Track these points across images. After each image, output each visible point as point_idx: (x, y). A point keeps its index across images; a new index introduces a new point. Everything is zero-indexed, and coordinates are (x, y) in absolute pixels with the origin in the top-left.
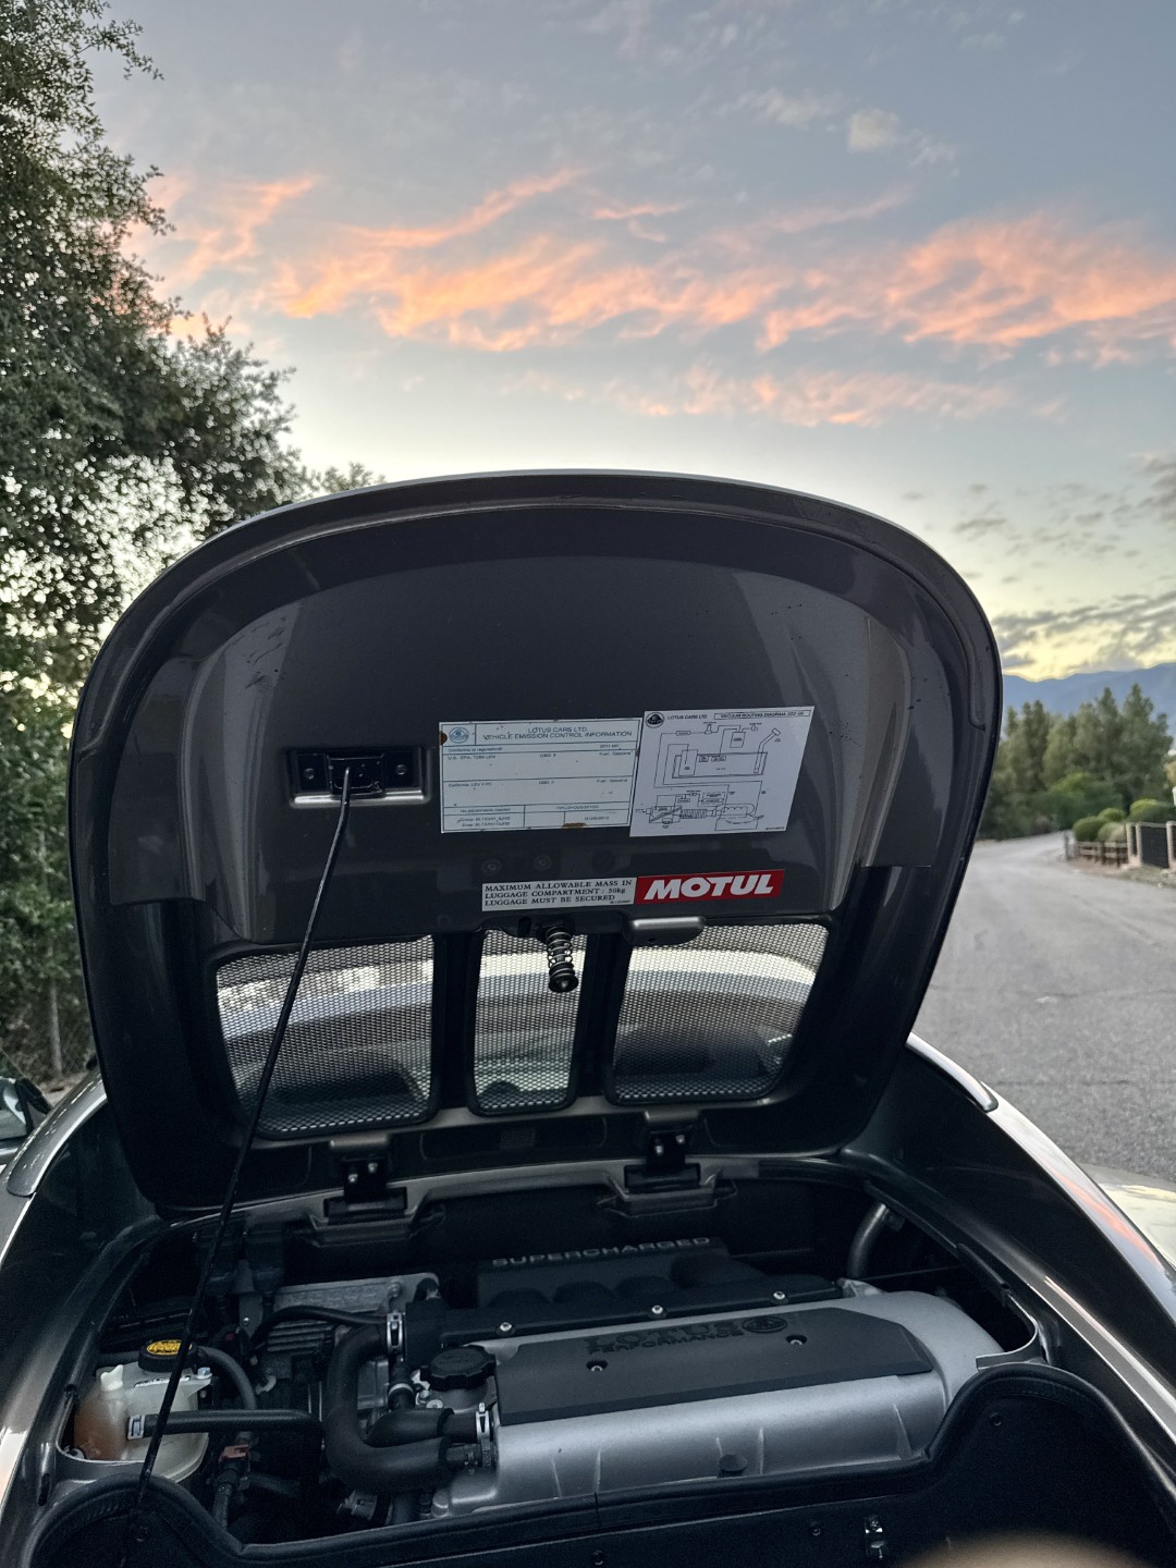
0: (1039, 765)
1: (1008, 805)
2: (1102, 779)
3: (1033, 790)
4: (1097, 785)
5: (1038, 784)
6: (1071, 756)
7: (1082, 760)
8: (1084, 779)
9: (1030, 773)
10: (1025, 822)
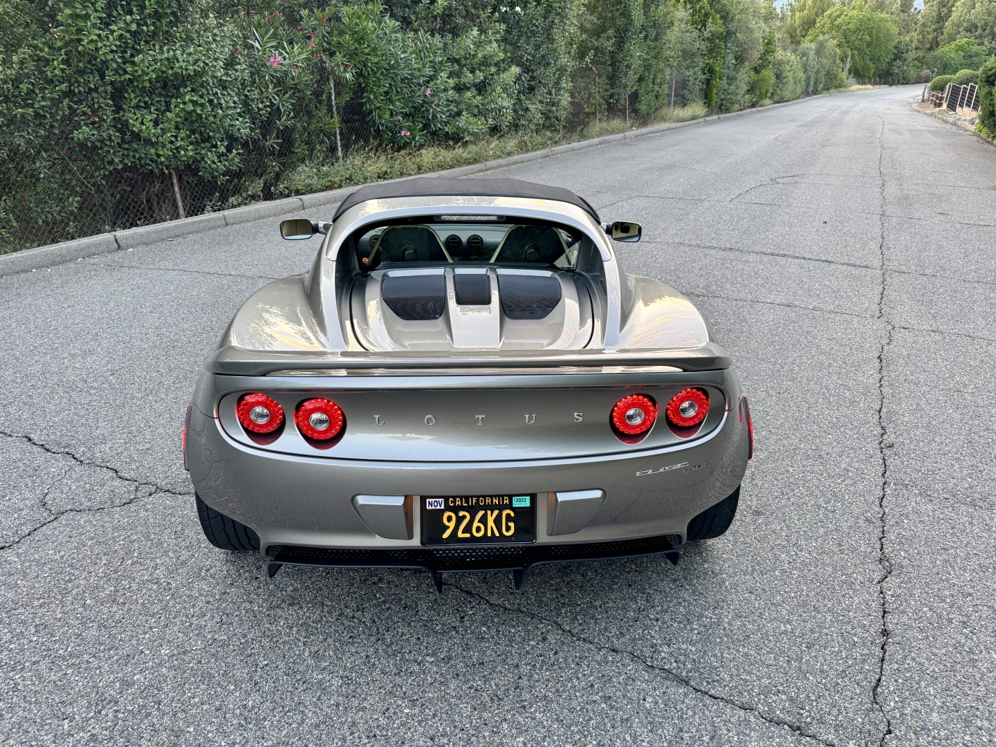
0: (939, 30)
1: (905, 60)
2: (981, 44)
3: (931, 49)
4: (975, 48)
5: (935, 44)
6: (965, 24)
7: (971, 28)
8: (968, 43)
9: (931, 37)
10: (913, 74)
